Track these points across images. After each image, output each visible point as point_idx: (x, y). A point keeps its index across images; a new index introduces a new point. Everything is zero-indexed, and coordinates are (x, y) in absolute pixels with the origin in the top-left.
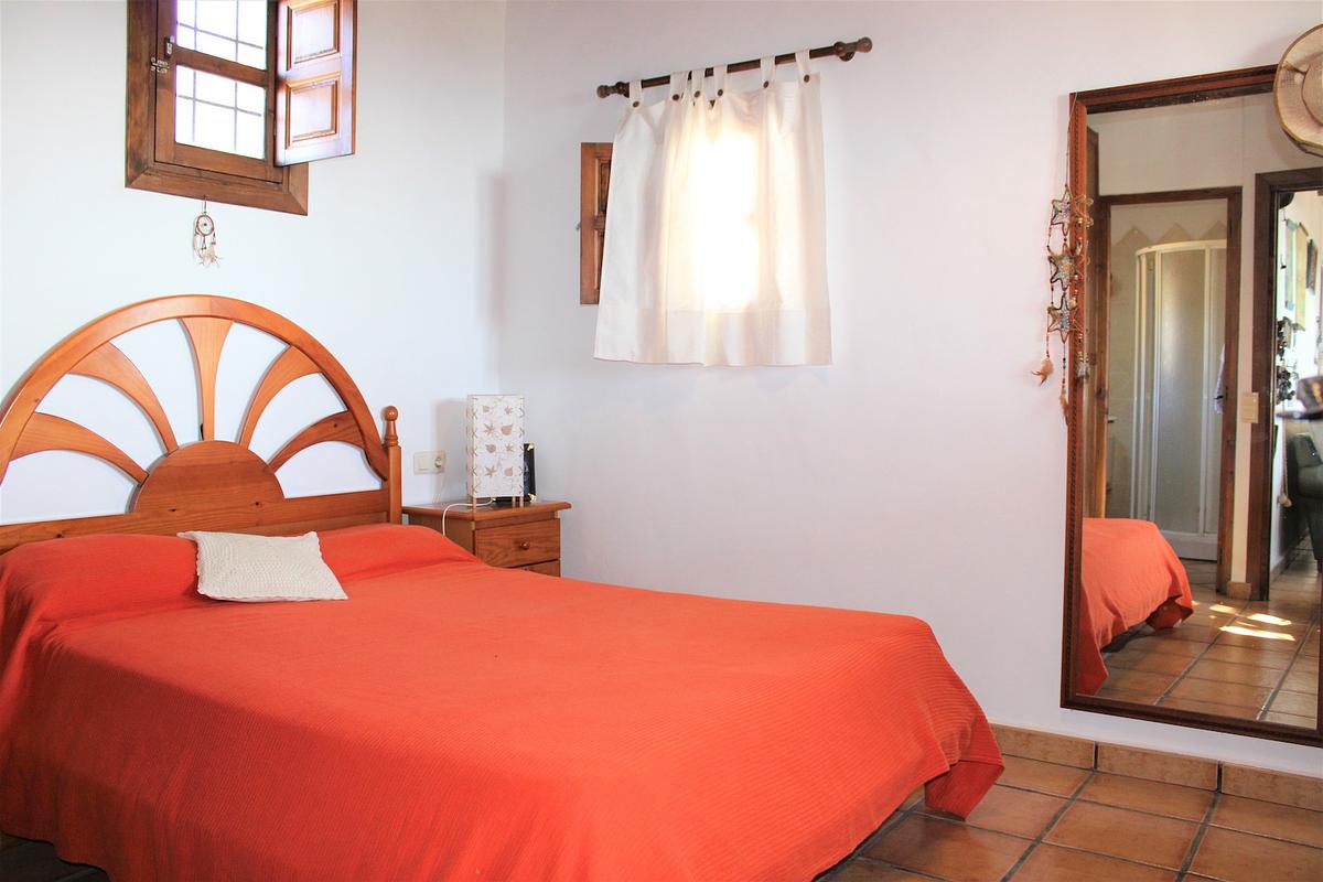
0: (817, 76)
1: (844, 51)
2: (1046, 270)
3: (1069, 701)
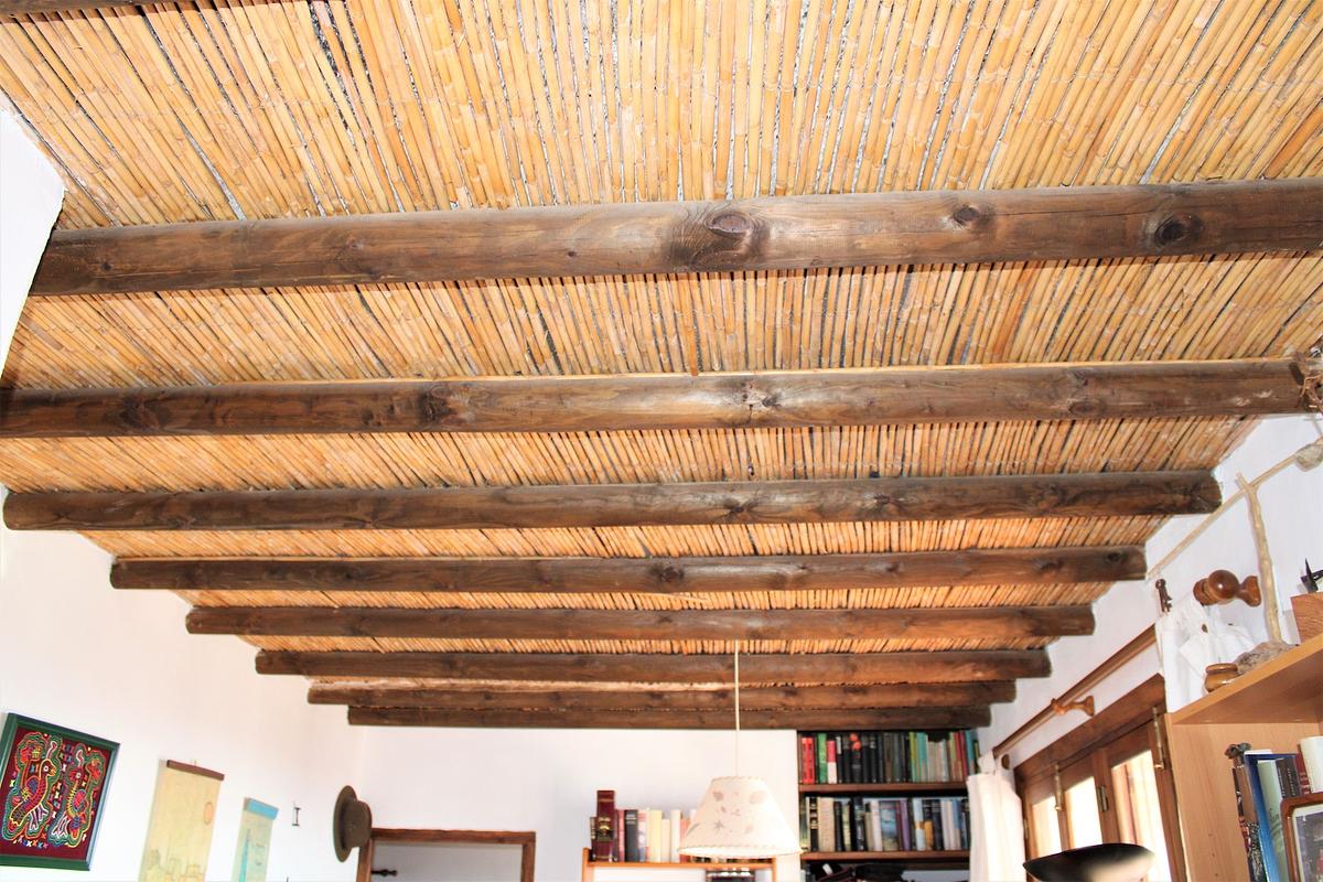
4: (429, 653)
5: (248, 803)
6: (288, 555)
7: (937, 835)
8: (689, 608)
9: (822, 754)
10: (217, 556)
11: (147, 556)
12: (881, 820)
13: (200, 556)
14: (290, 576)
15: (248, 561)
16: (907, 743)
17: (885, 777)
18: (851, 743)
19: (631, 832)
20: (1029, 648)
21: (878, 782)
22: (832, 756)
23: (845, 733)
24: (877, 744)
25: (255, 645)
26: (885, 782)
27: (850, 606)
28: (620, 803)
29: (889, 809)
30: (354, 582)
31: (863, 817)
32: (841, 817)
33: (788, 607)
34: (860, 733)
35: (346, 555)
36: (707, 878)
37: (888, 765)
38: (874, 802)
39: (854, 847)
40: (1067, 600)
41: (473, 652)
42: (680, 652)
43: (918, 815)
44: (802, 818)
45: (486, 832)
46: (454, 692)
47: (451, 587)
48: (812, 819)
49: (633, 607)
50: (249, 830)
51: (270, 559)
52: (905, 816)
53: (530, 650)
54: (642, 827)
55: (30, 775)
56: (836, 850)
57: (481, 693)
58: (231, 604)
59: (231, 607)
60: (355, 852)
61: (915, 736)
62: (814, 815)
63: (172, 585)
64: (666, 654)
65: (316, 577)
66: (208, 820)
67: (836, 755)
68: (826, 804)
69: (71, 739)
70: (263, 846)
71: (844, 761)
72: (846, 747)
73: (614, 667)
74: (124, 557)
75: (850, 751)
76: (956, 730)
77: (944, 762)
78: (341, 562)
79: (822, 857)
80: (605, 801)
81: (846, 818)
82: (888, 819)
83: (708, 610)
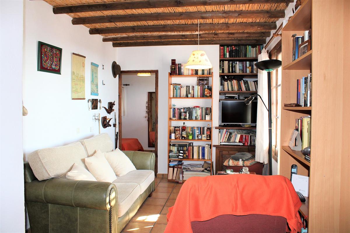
0: (124, 87)
1: (127, 85)
2: (146, 108)
3: (149, 147)
4: (129, 27)
5: (92, 64)
6: (92, 3)
7: (252, 70)
8: (187, 12)
9: (225, 51)
10: (76, 4)
11: (60, 6)
12: (239, 66)
13: (72, 5)
14: (93, 8)
15: (83, 5)
16: (246, 48)
17: (240, 56)
18: (233, 48)
19: (180, 69)
20: (272, 22)
21: (239, 57)
22: (228, 51)
23: (231, 45)
24: (239, 49)
25: (88, 27)
26: (240, 57)
27: (225, 11)
28: (177, 62)
29: (241, 64)
30: (108, 8)
31: (235, 66)
32: (229, 65)
33: (211, 11)
34: (235, 45)
35: (105, 2)
36: (198, 79)
37: (241, 53)
38: (238, 62)
39: (232, 72)
40: (278, 9)
41: (139, 26)
42: (187, 24)
43: (248, 65)
44: (220, 66)
45: (147, 70)
46: (136, 37)
47: (130, 8)
48: (222, 66)
49: (174, 12)
50: (93, 69)
51: (88, 4)
52: (245, 65)
53: (152, 25)
54: (182, 67)
55: (45, 54)
56: (228, 73)
57: (142, 37)
58: (81, 17)
59: (81, 18)
60: (118, 76)
61: (248, 47)
62: (223, 65)
63: (67, 12)
64: (184, 24)
65: (99, 8)
66: (84, 67)
67: (229, 51)
68: (226, 63)
69: (52, 47)
70: (96, 73)
71: (231, 53)
72: (231, 49)
73: (172, 28)
74: (55, 6)
75: (232, 50)
76: (258, 45)
77: (255, 53)
78: (104, 4)
79: (224, 74)
80: (173, 62)
81: (231, 66)
82: (241, 66)
83: (192, 12)
